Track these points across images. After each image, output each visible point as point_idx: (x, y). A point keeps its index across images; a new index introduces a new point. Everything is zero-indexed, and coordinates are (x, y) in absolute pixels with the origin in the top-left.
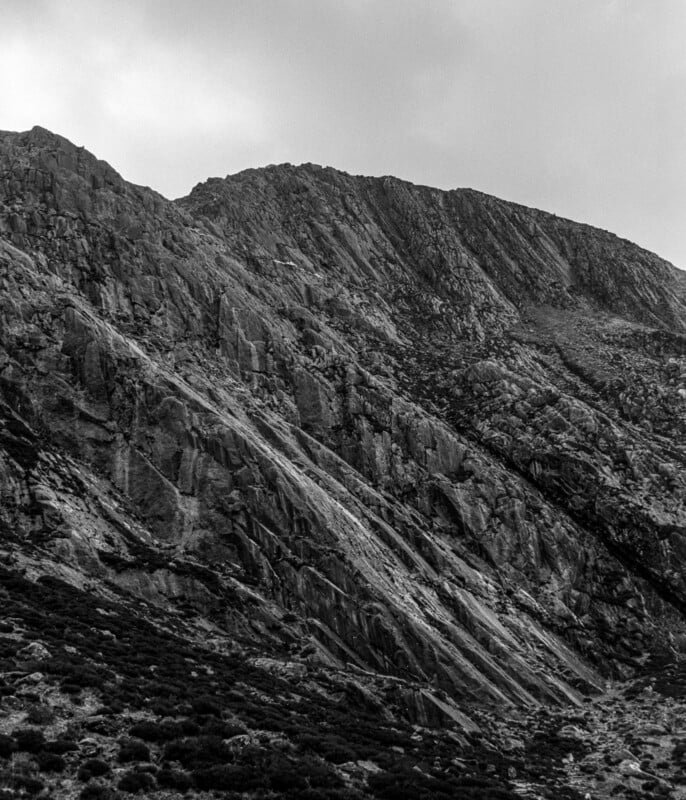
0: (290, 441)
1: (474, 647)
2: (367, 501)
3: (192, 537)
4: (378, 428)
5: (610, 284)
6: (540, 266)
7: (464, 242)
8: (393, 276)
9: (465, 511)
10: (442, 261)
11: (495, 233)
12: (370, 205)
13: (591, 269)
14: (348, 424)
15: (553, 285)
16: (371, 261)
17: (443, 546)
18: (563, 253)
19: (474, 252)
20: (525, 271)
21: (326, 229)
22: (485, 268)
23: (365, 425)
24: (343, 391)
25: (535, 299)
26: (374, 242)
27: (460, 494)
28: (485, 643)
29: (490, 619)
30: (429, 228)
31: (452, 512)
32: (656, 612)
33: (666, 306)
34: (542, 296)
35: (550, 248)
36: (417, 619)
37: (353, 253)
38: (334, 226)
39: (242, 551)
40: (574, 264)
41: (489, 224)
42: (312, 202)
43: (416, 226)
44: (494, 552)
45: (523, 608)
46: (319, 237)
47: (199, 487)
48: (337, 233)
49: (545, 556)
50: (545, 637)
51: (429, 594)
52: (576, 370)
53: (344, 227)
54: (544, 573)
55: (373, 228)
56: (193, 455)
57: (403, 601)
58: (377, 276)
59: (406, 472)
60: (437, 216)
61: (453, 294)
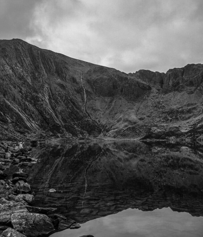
0: (21, 111)
1: (32, 127)
2: (26, 116)
3: (15, 120)
4: (27, 110)
5: (60, 72)
6: (52, 68)
7: (42, 62)
8: (31, 68)
9: (33, 116)
10: (38, 66)
11: (46, 61)
12: (29, 53)
13: (58, 70)
14: (25, 109)
15: (53, 71)
16: (28, 65)
17: (31, 119)
18: (55, 66)
19: (43, 64)
20: (49, 68)
21: (22, 59)
22: (44, 67)
23: (26, 109)
24: (25, 106)
25: (50, 73)
26: (29, 61)
27: (33, 115)
28: (33, 127)
29: (33, 125)
30: (37, 59)
31: (32, 116)
32: (46, 124)
33: (66, 77)
34: (51, 73)
35: (53, 65)
36: (29, 126)
37: (26, 63)
38: (23, 58)
39: (18, 121)
40: (56, 68)
41: (46, 60)
42: (20, 53)
43: (35, 59)
44: (35, 119)
45: (36, 124)
46: (21, 60)
47: (15, 116)
48: (24, 60)
49: (38, 120)
50: (37, 126)
51: (30, 124)
52: (51, 90)
53: (25, 59)
54: (38, 121)
55: (29, 58)
56: (15, 114)
57: (28, 124)
58: (29, 68)
59: (29, 113)
60: (38, 57)
61: (39, 72)
